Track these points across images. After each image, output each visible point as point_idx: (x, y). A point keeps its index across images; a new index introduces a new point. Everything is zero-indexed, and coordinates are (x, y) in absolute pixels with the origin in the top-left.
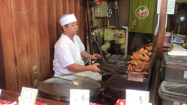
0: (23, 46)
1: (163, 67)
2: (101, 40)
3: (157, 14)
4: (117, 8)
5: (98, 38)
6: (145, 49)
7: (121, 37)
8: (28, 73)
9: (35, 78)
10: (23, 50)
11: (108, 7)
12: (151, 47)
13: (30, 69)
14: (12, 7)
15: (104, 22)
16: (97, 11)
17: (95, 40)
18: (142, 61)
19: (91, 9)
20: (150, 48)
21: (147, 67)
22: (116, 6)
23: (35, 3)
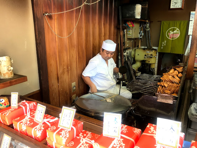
0: (64, 66)
1: (193, 89)
2: (133, 59)
3: (189, 34)
4: (149, 30)
5: (129, 58)
6: (175, 70)
7: (151, 58)
8: (68, 89)
9: (74, 93)
10: (64, 69)
11: (140, 29)
12: (182, 68)
13: (70, 85)
14: (56, 32)
15: (135, 43)
16: (129, 33)
17: (127, 59)
18: (172, 83)
19: (124, 32)
20: (180, 69)
21: (177, 89)
22: (147, 28)
23: (75, 29)
